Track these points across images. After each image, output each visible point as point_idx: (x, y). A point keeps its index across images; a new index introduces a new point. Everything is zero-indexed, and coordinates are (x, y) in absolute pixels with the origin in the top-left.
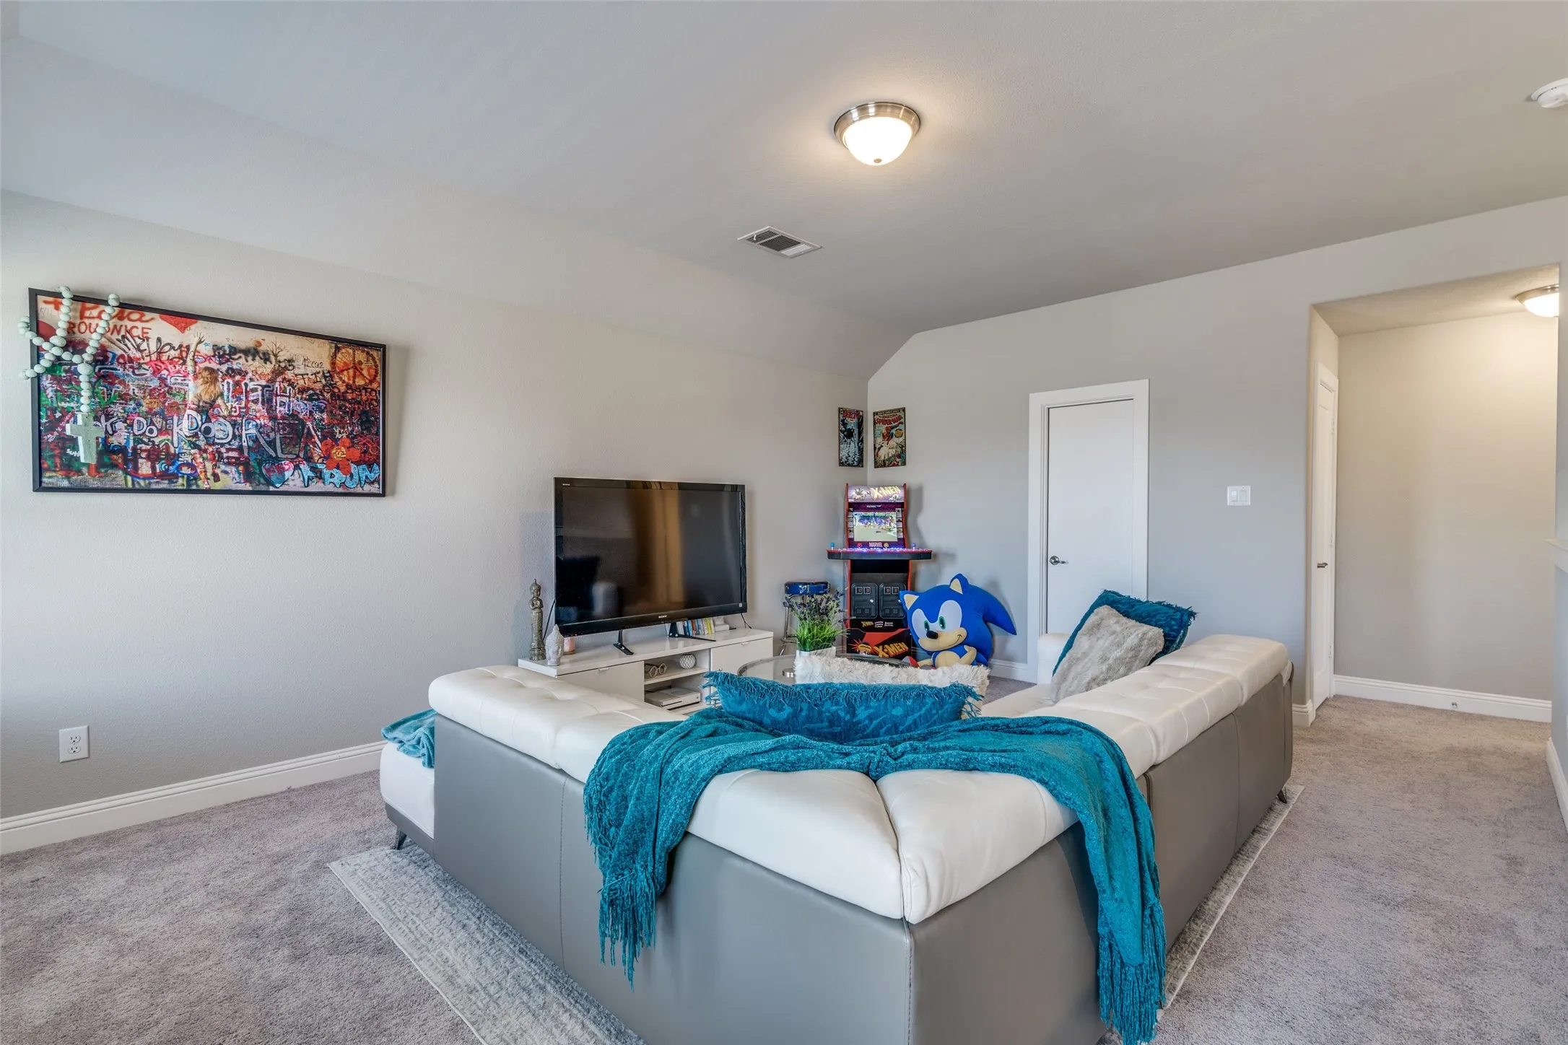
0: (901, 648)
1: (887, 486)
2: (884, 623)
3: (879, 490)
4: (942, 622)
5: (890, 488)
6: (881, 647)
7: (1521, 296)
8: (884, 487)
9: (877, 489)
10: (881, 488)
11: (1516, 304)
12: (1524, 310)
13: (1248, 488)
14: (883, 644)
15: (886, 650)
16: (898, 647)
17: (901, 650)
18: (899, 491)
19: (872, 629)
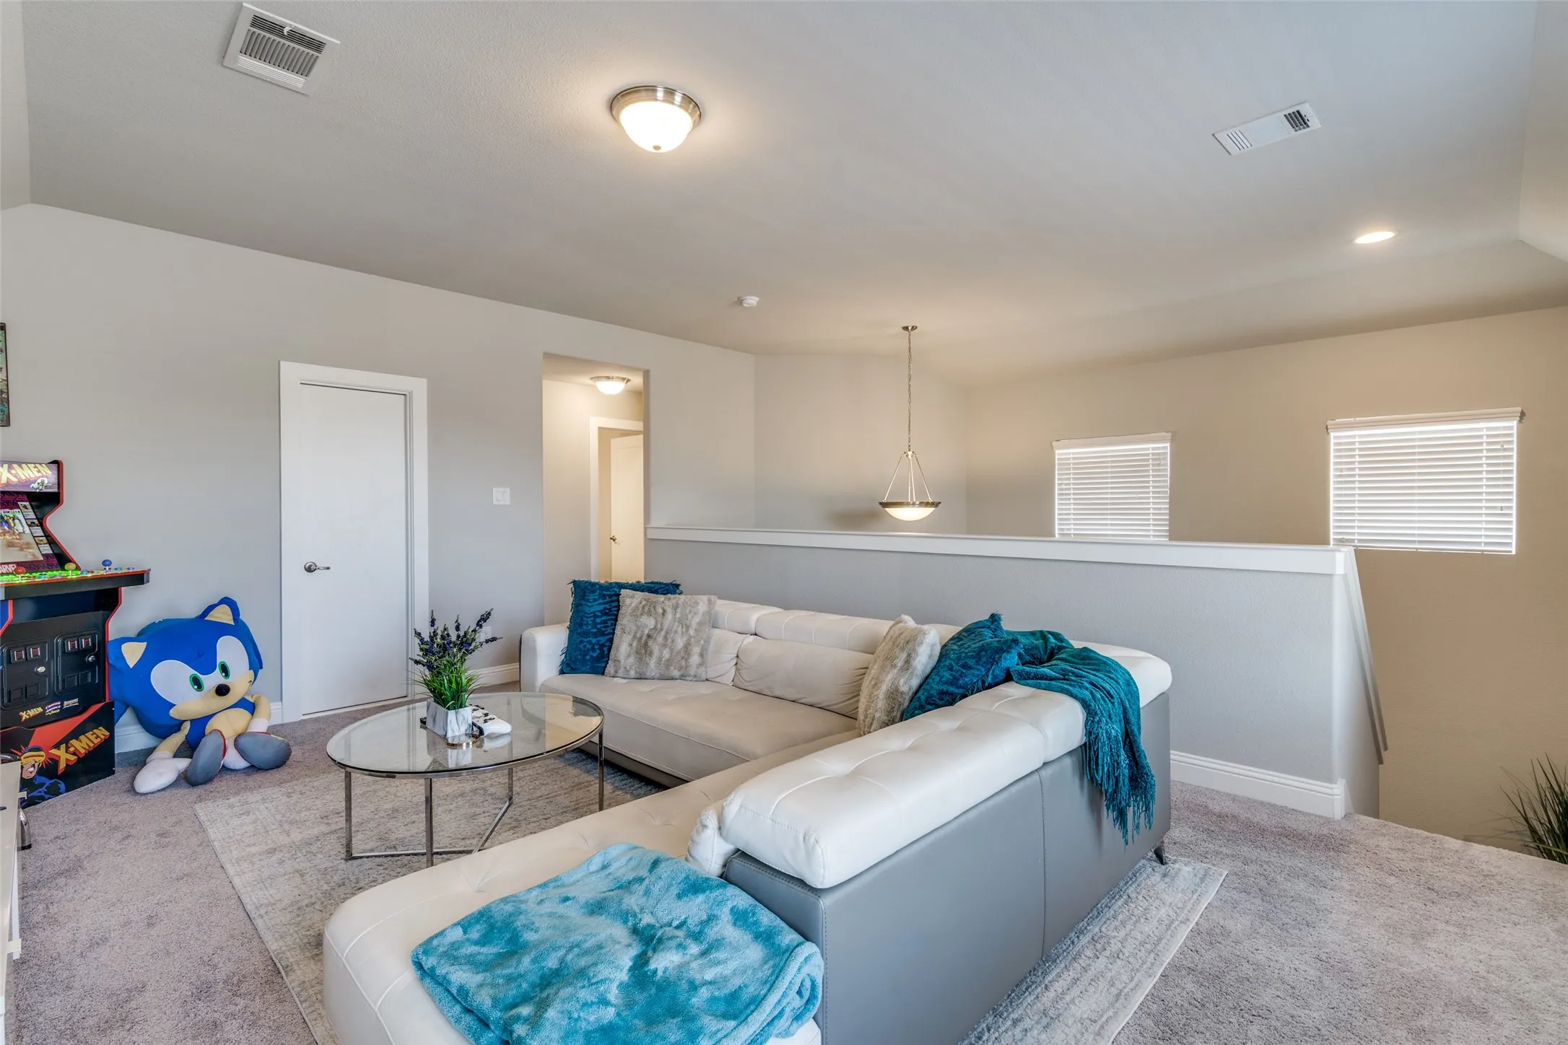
0: (97, 738)
1: (26, 463)
2: (62, 704)
3: (10, 468)
4: (224, 669)
5: (31, 466)
6: (63, 747)
7: (599, 378)
8: (20, 464)
9: (6, 466)
10: (15, 466)
11: (591, 382)
12: (594, 387)
13: (508, 490)
14: (66, 740)
15: (72, 749)
16: (92, 738)
17: (97, 741)
18: (49, 472)
19: (42, 721)
